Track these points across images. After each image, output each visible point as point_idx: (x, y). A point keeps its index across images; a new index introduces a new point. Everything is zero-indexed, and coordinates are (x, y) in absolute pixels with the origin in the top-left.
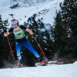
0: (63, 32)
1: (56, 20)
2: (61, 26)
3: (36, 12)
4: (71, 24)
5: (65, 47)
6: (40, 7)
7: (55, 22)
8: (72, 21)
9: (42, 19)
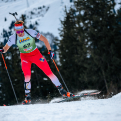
0: (78, 48)
1: (64, 24)
2: (75, 37)
3: (26, 11)
4: (92, 32)
5: (81, 75)
6: (33, 2)
7: (62, 29)
8: (94, 26)
9: (37, 23)
